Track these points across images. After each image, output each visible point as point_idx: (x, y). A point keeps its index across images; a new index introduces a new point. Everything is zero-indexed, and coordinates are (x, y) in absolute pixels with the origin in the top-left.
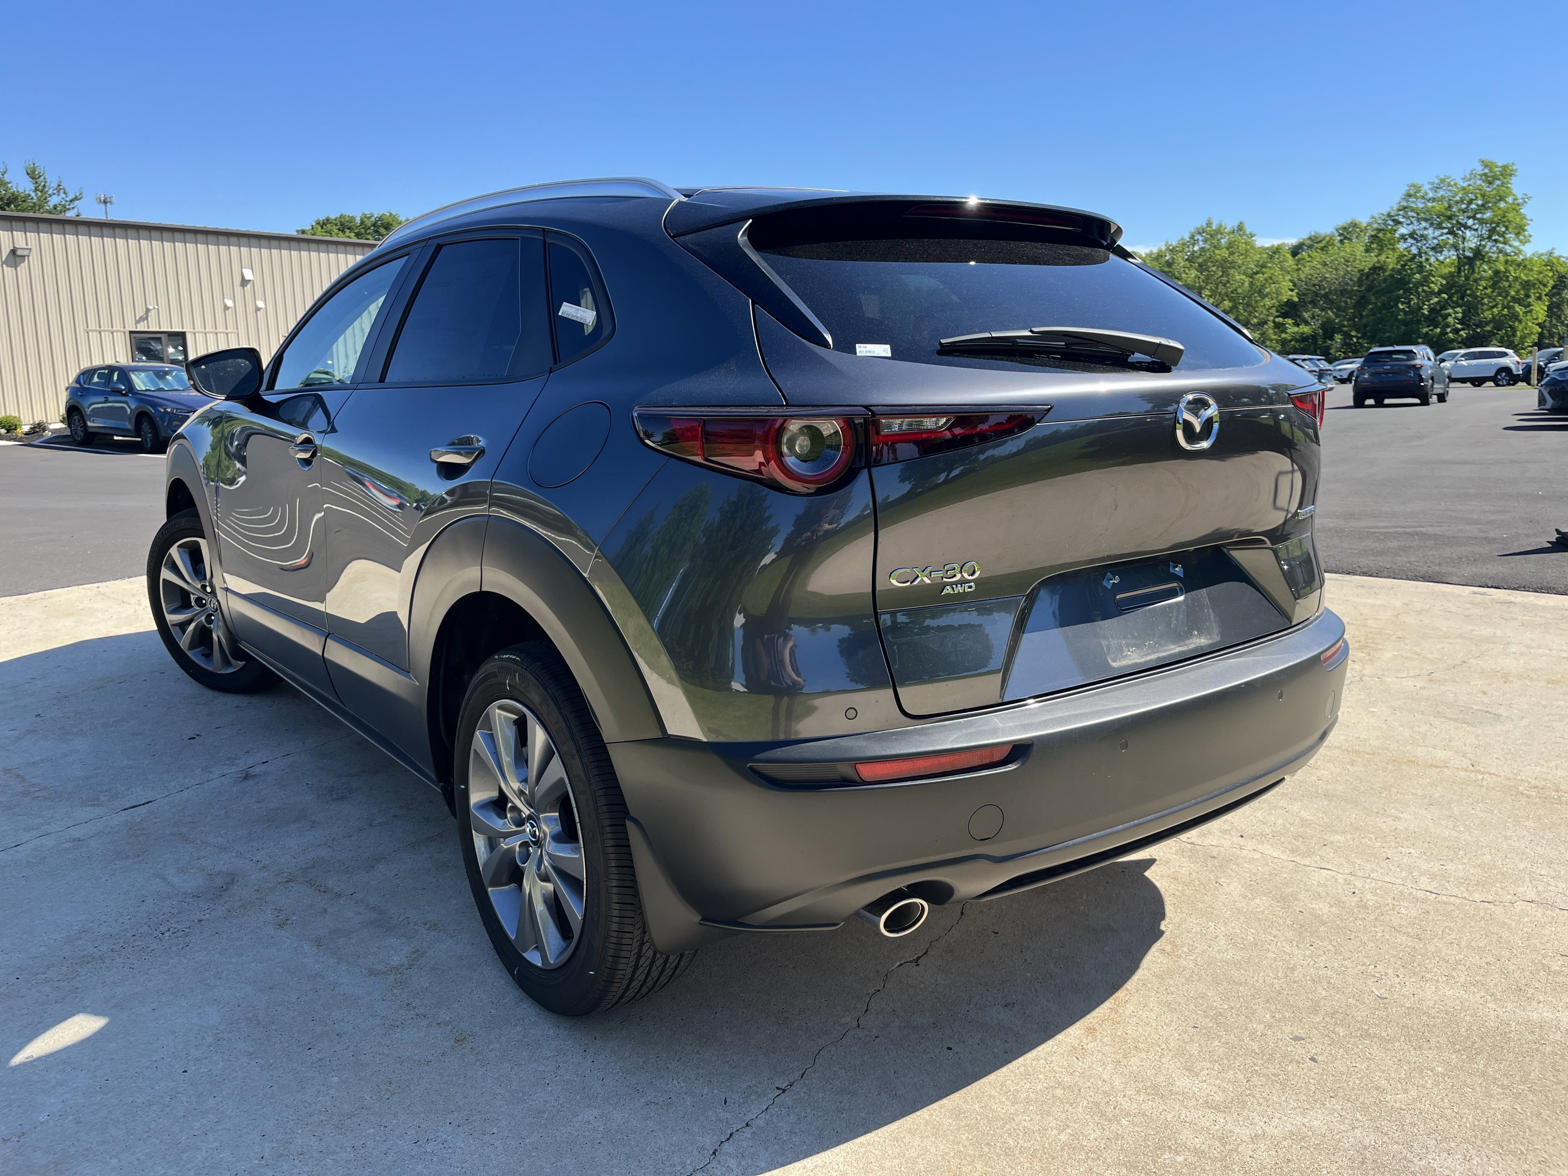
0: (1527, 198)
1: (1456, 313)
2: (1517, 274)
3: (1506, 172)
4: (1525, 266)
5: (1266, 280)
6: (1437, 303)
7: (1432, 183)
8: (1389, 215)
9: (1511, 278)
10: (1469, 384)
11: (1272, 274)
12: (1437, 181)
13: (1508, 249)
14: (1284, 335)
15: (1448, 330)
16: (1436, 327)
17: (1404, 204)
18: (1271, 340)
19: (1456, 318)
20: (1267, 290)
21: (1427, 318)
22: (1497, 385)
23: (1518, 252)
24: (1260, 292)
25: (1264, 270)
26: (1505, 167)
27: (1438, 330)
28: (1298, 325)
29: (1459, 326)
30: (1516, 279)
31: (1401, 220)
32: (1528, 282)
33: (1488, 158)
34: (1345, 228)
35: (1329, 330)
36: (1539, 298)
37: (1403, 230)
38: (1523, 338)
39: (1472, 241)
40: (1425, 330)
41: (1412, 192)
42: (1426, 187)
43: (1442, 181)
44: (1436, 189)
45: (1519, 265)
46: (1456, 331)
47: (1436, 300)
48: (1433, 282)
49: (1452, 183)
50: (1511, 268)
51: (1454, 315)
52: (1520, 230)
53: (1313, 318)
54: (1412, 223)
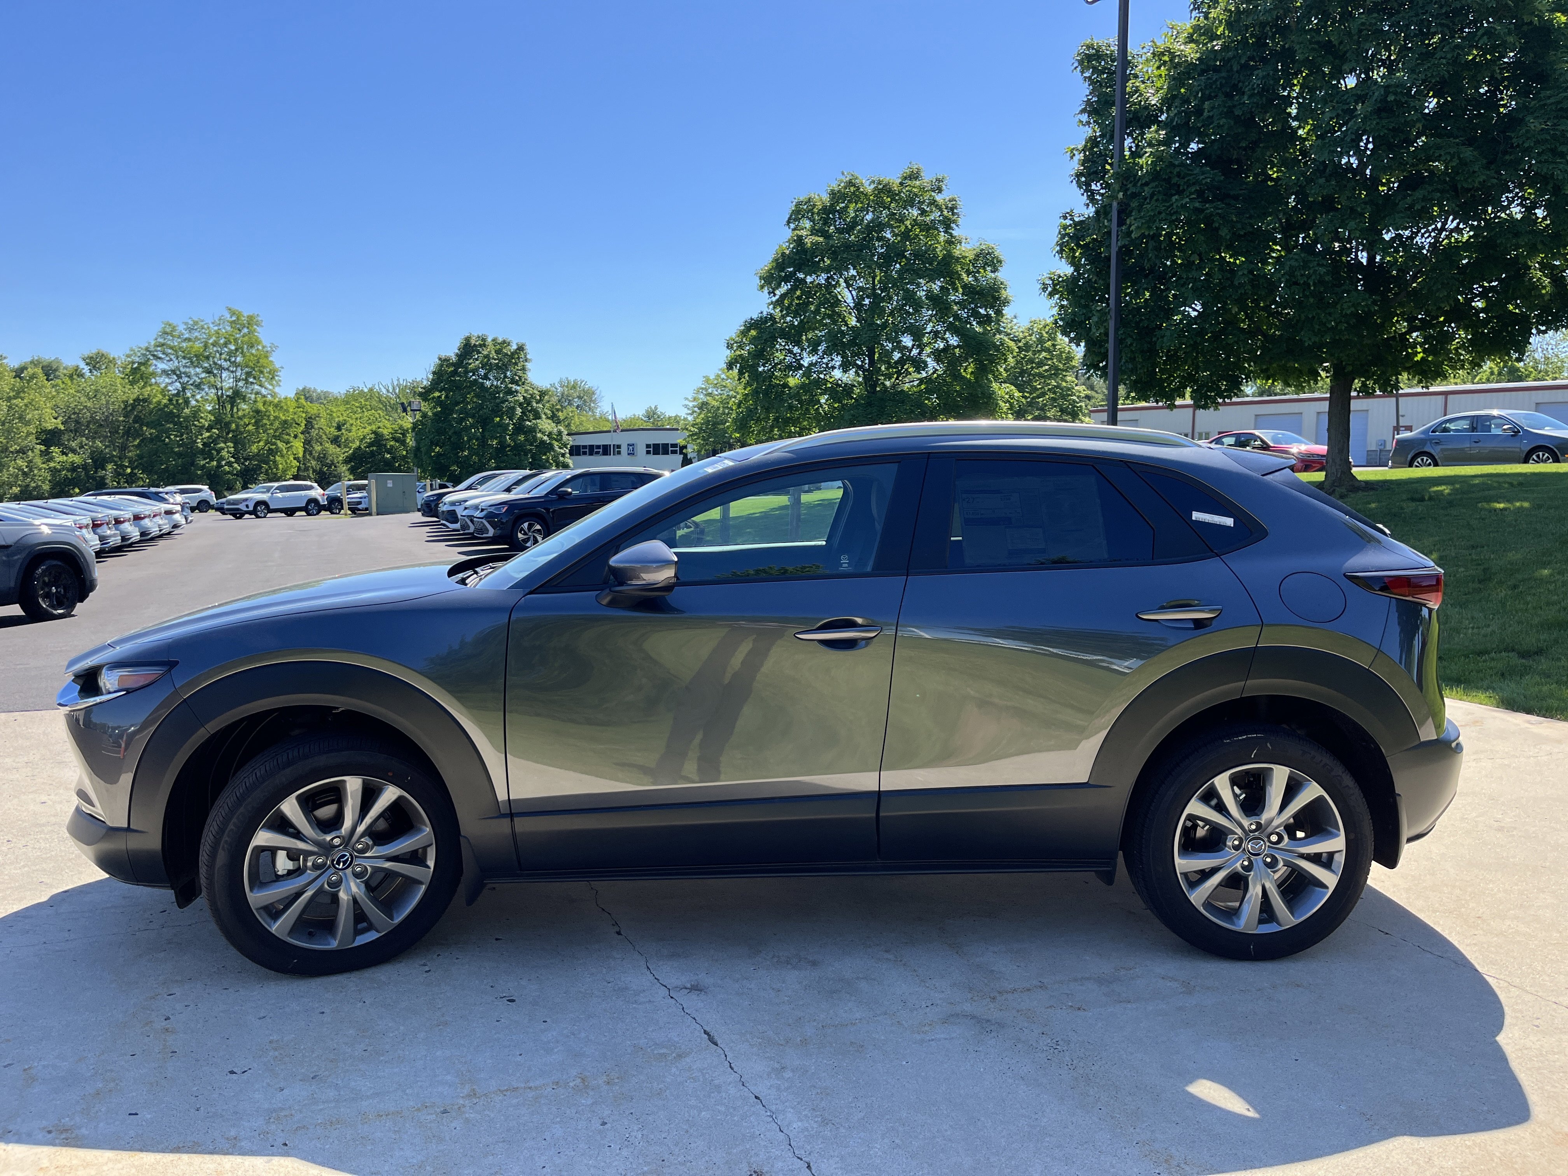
0: (274, 347)
1: (228, 447)
2: (277, 414)
3: (251, 321)
4: (282, 407)
5: (26, 405)
6: (209, 437)
7: (186, 324)
8: (147, 349)
9: (272, 418)
10: (283, 515)
11: (32, 400)
12: (191, 323)
13: (264, 391)
14: (52, 465)
15: (223, 463)
16: (212, 460)
17: (161, 340)
18: (40, 469)
19: (228, 452)
20: (29, 417)
21: (202, 452)
22: (309, 514)
23: (274, 395)
24: (21, 418)
25: (22, 395)
26: (250, 318)
27: (215, 463)
28: (67, 455)
29: (233, 460)
30: (276, 418)
31: (161, 355)
32: (285, 422)
33: (236, 307)
34: (92, 358)
35: (99, 461)
36: (296, 437)
37: (161, 366)
38: (285, 471)
39: (227, 382)
40: (202, 463)
41: (168, 330)
42: (181, 328)
43: (196, 323)
44: (191, 330)
45: (276, 406)
46: (229, 464)
47: (208, 434)
48: (202, 418)
49: (206, 326)
50: (271, 408)
51: (227, 450)
52: (273, 375)
53: (81, 447)
54: (171, 360)
